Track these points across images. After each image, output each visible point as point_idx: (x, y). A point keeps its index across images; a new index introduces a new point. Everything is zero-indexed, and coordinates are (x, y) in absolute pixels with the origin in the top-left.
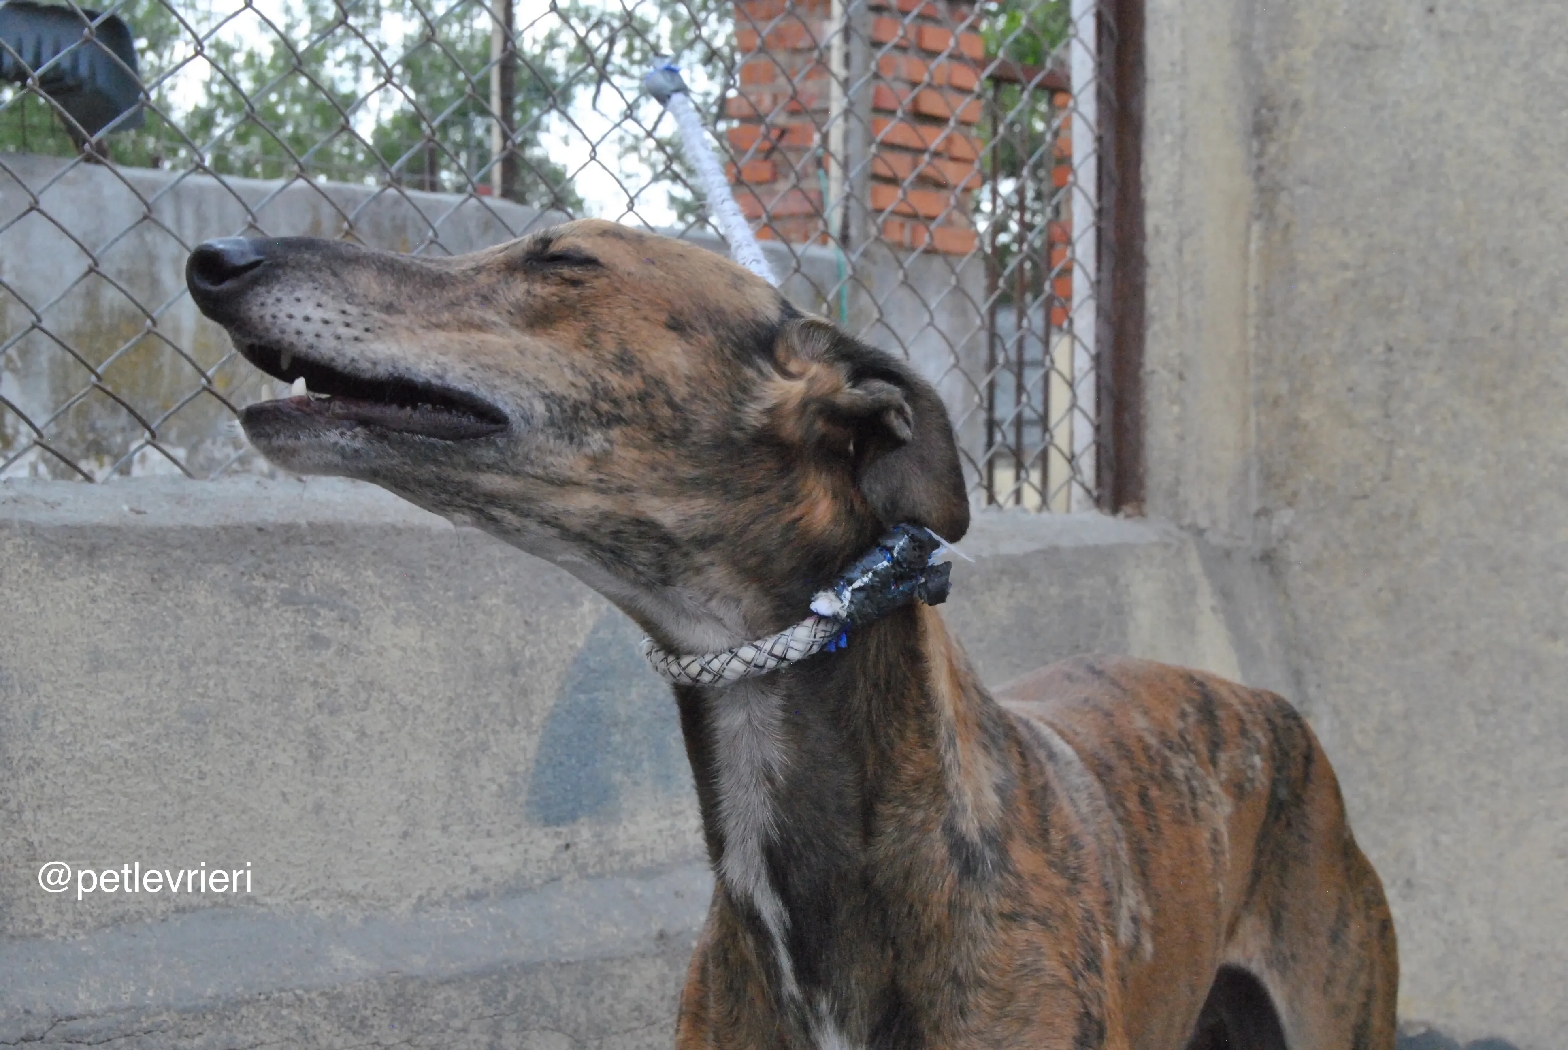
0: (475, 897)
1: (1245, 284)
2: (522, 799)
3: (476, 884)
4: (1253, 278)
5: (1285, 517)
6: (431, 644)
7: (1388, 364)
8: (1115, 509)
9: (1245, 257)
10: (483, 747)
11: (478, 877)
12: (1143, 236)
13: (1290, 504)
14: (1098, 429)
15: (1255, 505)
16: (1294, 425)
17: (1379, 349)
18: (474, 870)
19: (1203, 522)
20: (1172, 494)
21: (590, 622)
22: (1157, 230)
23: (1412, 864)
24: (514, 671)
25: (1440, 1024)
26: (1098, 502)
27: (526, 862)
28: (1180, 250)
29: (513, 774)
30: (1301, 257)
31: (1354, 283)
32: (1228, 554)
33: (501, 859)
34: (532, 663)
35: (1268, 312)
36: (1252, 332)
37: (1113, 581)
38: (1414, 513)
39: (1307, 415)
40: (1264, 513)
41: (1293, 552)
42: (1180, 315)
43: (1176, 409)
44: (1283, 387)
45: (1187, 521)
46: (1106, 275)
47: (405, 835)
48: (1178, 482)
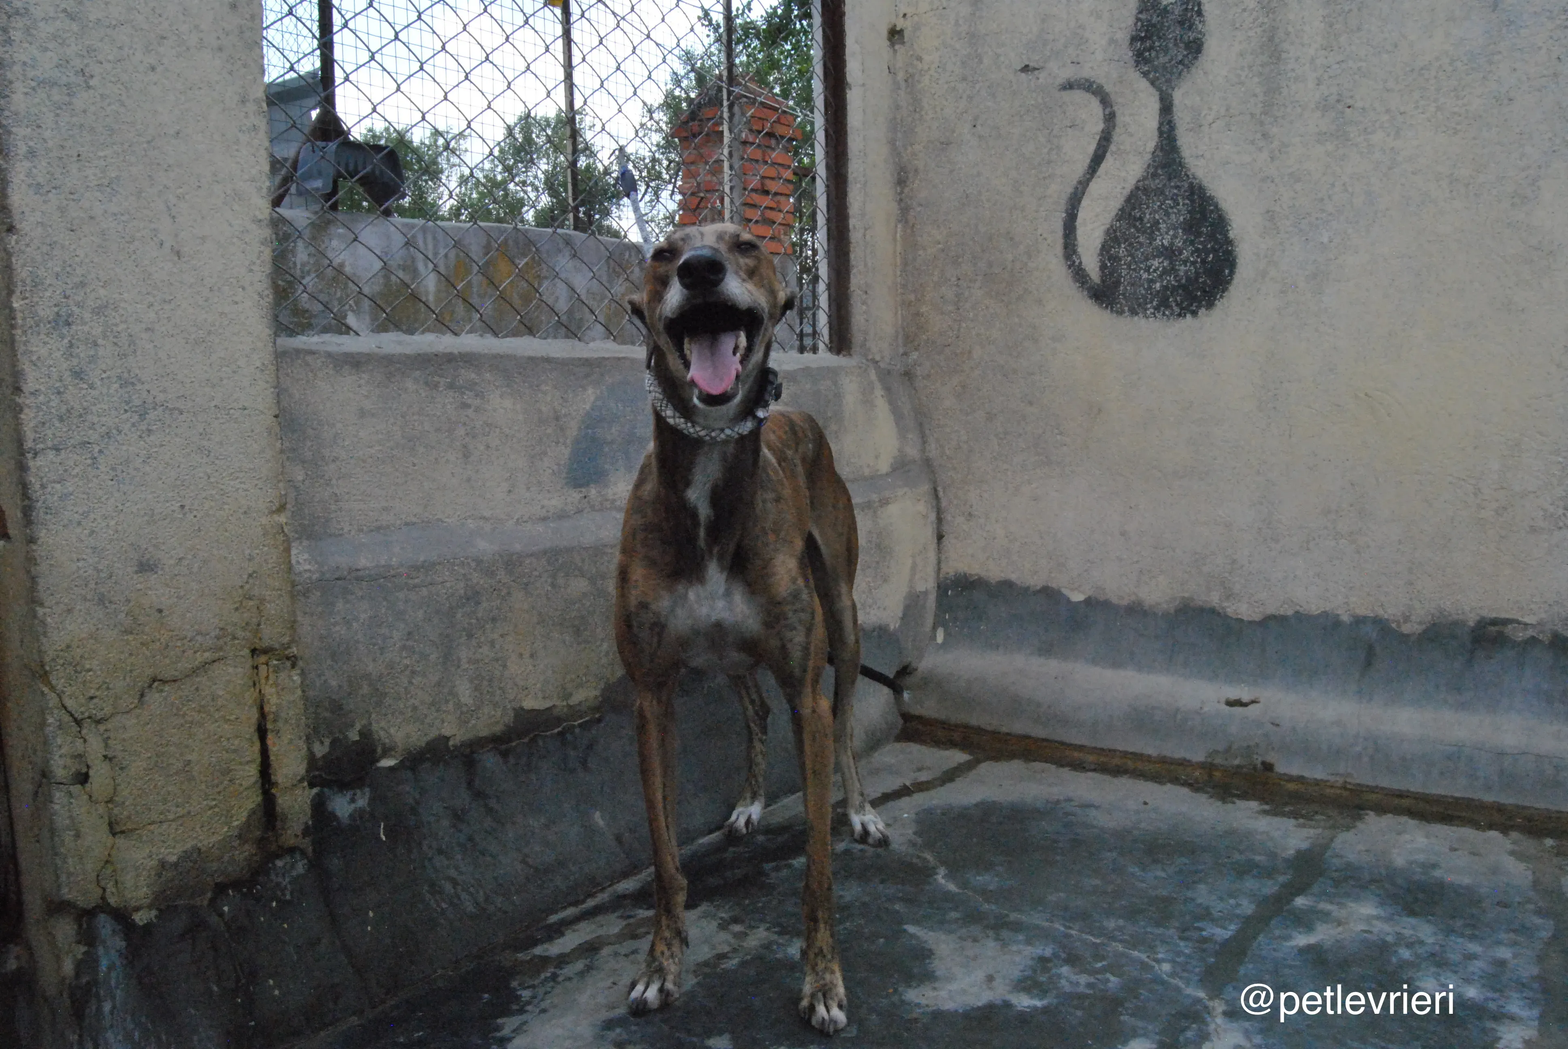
0: (544, 519)
1: (895, 252)
2: (564, 475)
3: (543, 513)
4: (899, 249)
5: (915, 355)
6: (518, 407)
7: (957, 285)
8: (838, 352)
9: (895, 240)
10: (545, 453)
11: (544, 510)
12: (849, 231)
13: (916, 349)
14: (829, 317)
15: (901, 350)
16: (918, 314)
17: (954, 279)
18: (543, 507)
19: (878, 358)
20: (863, 345)
21: (592, 399)
22: (854, 227)
23: (971, 507)
24: (557, 419)
25: (983, 574)
26: (830, 349)
27: (566, 504)
28: (865, 236)
29: (558, 465)
30: (919, 239)
31: (943, 250)
32: (889, 372)
33: (554, 502)
34: (565, 415)
35: (905, 264)
36: (899, 273)
37: (835, 383)
38: (970, 352)
39: (924, 309)
40: (905, 354)
41: (919, 371)
42: (866, 265)
43: (864, 307)
44: (912, 297)
45: (870, 357)
46: (832, 247)
47: (510, 491)
48: (865, 340)
